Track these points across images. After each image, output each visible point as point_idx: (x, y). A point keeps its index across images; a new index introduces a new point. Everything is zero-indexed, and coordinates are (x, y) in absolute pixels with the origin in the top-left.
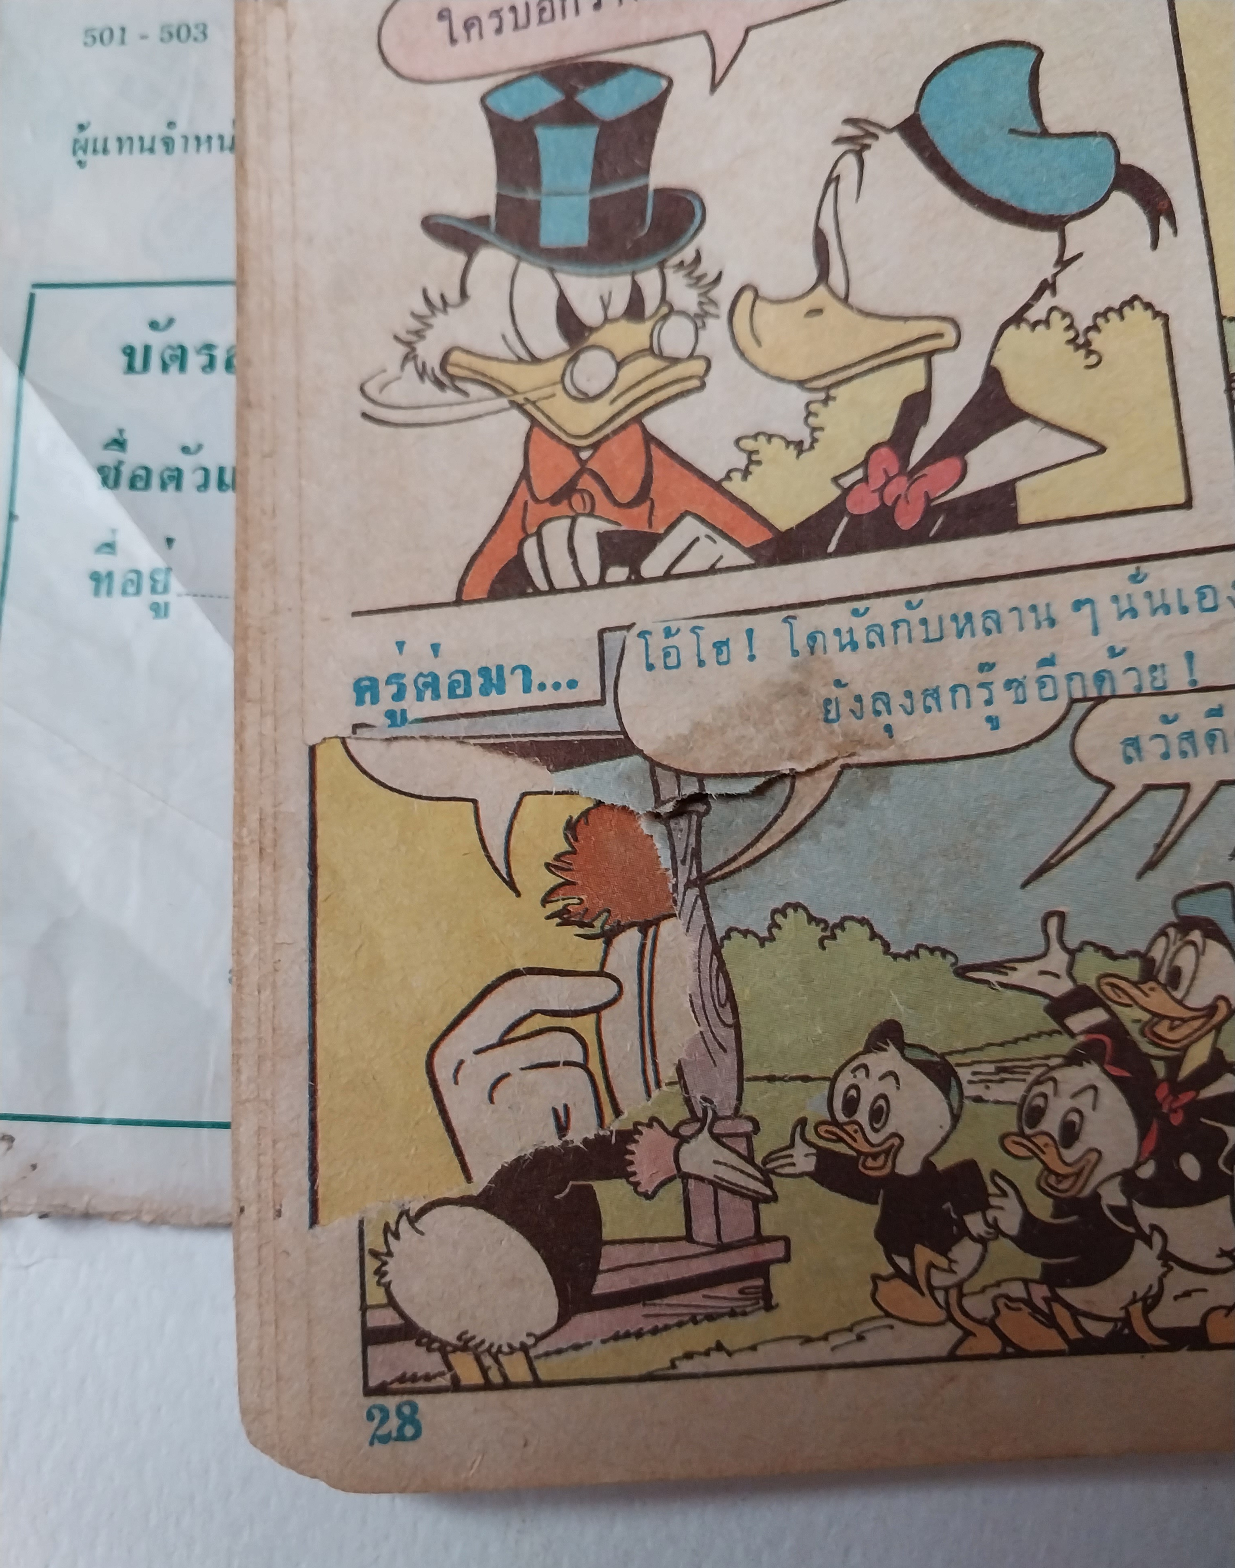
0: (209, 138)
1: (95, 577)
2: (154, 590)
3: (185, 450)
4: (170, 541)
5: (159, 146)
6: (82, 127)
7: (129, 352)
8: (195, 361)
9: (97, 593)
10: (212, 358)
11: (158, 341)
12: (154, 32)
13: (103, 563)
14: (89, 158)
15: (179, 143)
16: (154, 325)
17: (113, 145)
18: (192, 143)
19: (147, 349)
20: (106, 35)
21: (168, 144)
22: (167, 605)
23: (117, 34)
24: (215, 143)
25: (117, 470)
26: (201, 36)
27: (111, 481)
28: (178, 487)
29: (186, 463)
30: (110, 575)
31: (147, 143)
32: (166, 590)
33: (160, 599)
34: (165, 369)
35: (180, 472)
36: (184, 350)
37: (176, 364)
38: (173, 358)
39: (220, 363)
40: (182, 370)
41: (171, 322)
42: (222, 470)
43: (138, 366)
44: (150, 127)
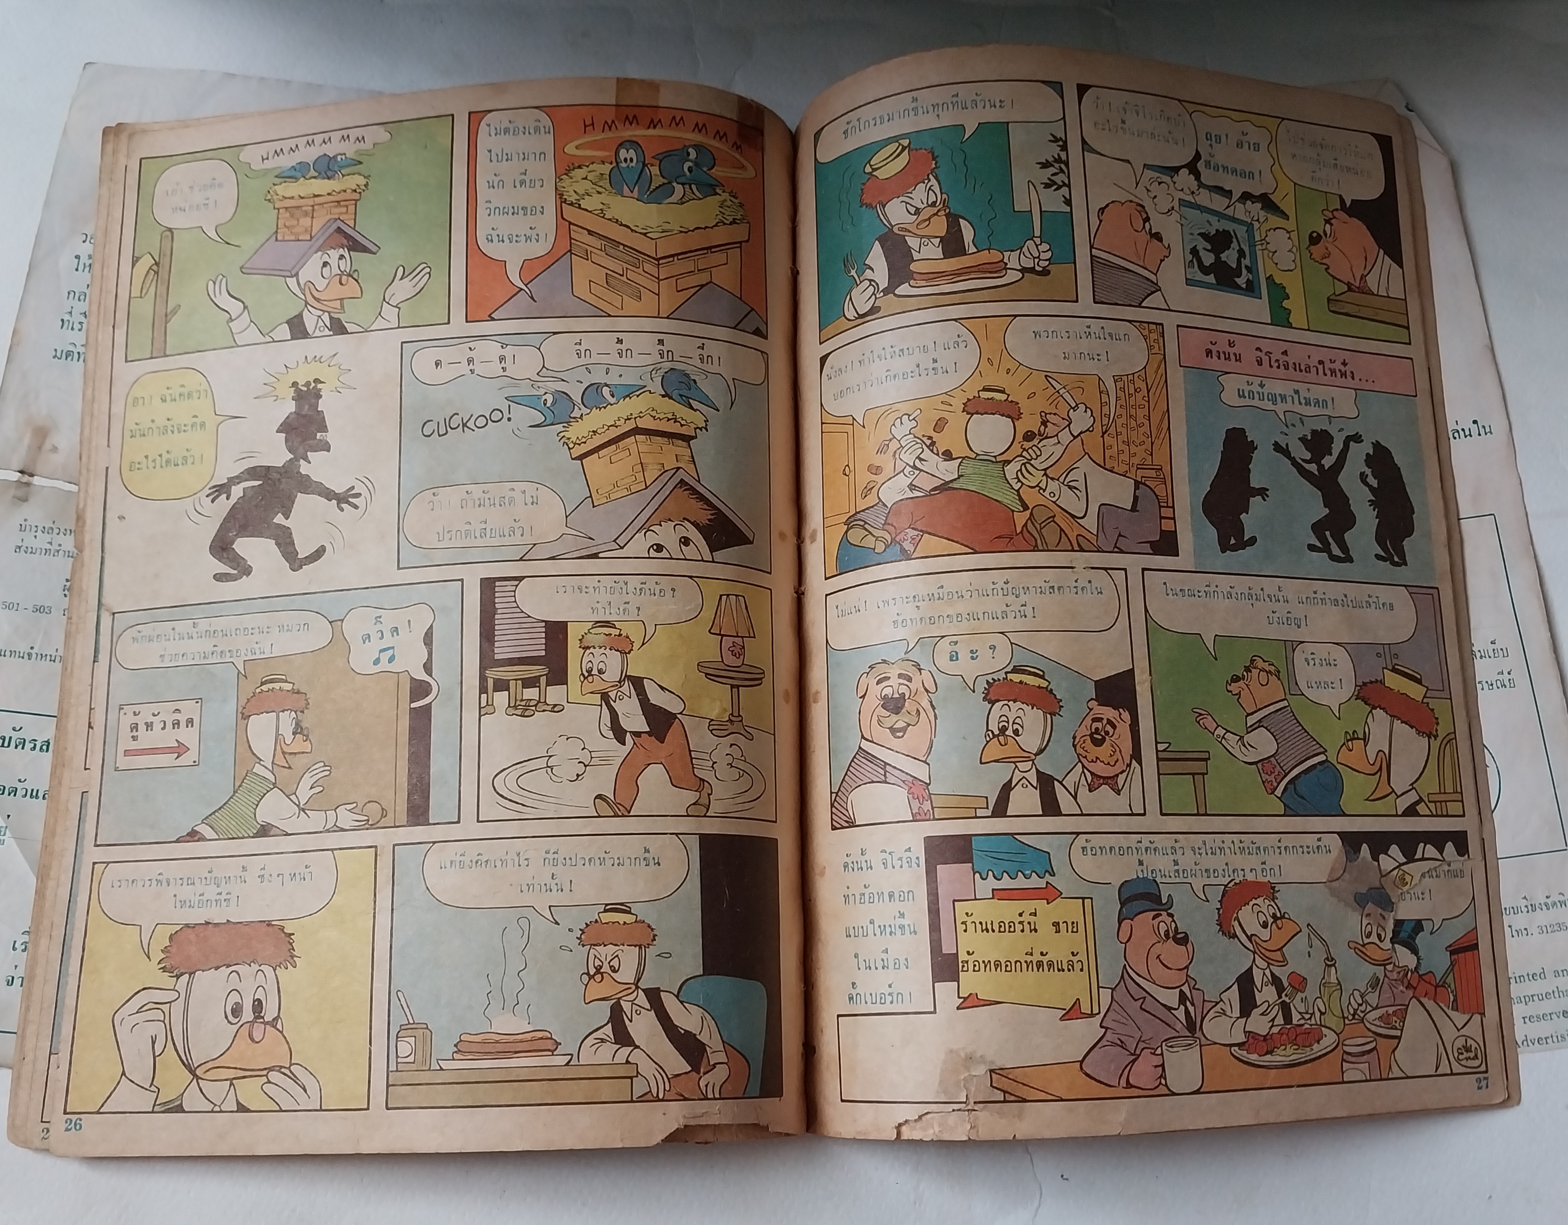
0: (46, 655)
3: (20, 781)
4: (9, 816)
5: (26, 656)
8: (29, 746)
10: (35, 745)
11: (15, 735)
12: (31, 608)
15: (34, 656)
16: (14, 729)
17: (8, 654)
18: (39, 656)
19: (10, 738)
20: (11, 606)
21: (30, 655)
22: (4, 840)
23: (16, 605)
24: (48, 657)
26: (48, 612)
28: (15, 795)
29: (20, 786)
31: (21, 655)
32: (4, 835)
34: (16, 747)
35: (16, 789)
36: (25, 741)
37: (21, 746)
38: (20, 743)
39: (38, 747)
40: (23, 748)
41: (21, 728)
42: (32, 790)
43: (6, 744)
44: (23, 648)
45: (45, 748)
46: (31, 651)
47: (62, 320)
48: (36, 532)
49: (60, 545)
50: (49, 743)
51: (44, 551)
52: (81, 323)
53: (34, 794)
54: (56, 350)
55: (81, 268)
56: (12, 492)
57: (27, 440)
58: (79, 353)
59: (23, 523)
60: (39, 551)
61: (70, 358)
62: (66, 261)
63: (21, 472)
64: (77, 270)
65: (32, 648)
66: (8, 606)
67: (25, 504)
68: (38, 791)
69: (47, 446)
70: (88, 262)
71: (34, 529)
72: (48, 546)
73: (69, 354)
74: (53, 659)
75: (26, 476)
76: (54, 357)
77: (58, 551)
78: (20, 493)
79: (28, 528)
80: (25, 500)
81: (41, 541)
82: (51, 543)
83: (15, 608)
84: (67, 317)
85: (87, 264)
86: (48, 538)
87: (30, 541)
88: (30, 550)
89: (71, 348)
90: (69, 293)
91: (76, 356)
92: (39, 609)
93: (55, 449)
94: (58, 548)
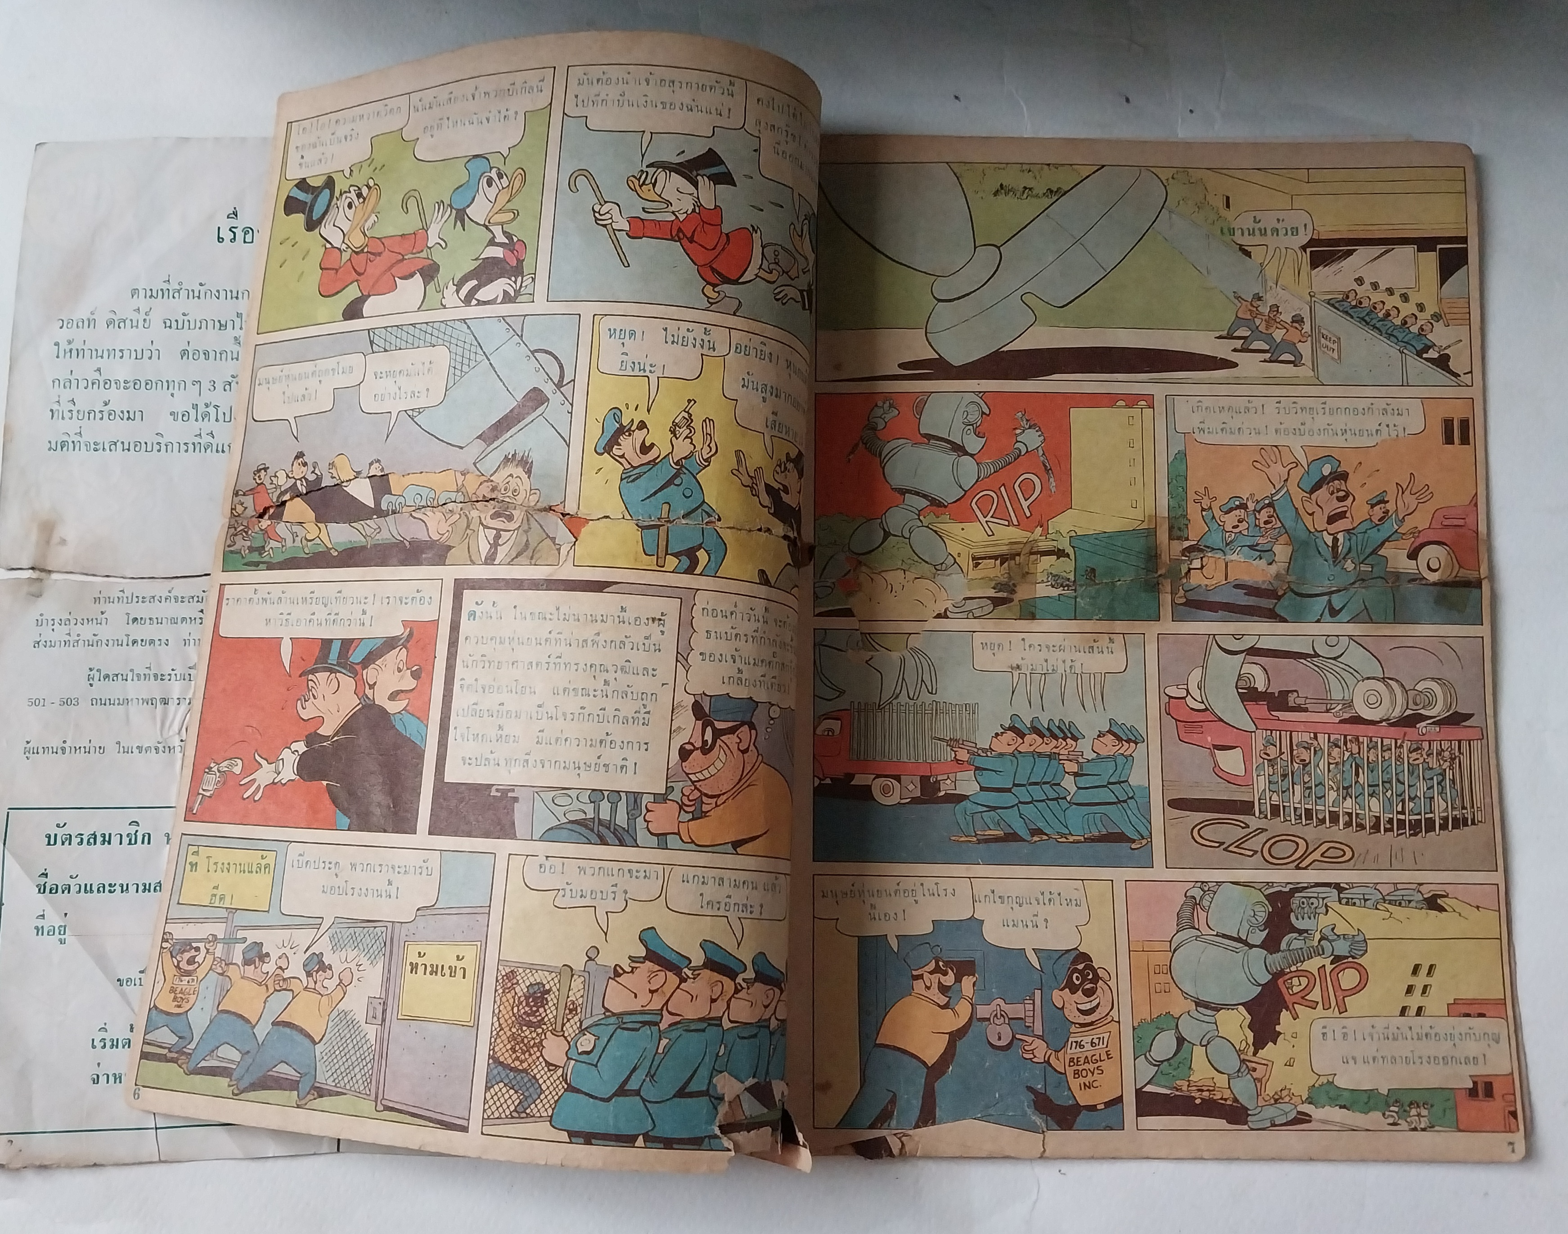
0: (80, 747)
1: (37, 928)
2: (60, 934)
3: (71, 877)
4: (66, 914)
5: (60, 751)
6: (28, 742)
7: (49, 837)
8: (75, 841)
9: (37, 934)
10: (82, 839)
11: (60, 832)
12: (57, 701)
13: (40, 923)
14: (31, 755)
15: (68, 750)
16: (58, 826)
17: (41, 750)
18: (73, 750)
19: (56, 835)
20: (37, 702)
21: (63, 750)
22: (65, 939)
23: (42, 701)
24: (82, 749)
25: (44, 885)
26: (76, 703)
27: (42, 891)
28: (69, 892)
29: (72, 882)
30: (42, 927)
31: (55, 750)
32: (64, 934)
33: (62, 937)
34: (63, 844)
35: (69, 886)
36: (71, 836)
37: (67, 842)
38: (66, 839)
39: (85, 841)
40: (70, 844)
41: (65, 824)
42: (86, 885)
43: (52, 842)
44: (56, 743)
45: (92, 841)
46: (64, 745)
47: (52, 411)
48: (53, 625)
49: (78, 635)
50: (96, 836)
51: (63, 643)
52: (71, 411)
53: (88, 888)
54: (50, 442)
55: (61, 354)
56: (25, 589)
57: (34, 537)
58: (73, 442)
59: (40, 618)
60: (58, 644)
61: (65, 449)
62: (46, 348)
63: (33, 568)
64: (58, 357)
65: (65, 742)
66: (35, 703)
67: (39, 599)
68: (91, 885)
69: (55, 539)
70: (68, 348)
71: (51, 622)
72: (67, 638)
73: (64, 444)
74: (87, 750)
75: (38, 572)
76: (50, 449)
77: (77, 642)
78: (34, 589)
79: (45, 622)
80: (39, 595)
81: (60, 633)
82: (69, 634)
83: (42, 704)
84: (55, 407)
85: (68, 350)
86: (65, 629)
87: (48, 634)
88: (48, 644)
89: (65, 438)
90: (53, 382)
91: (71, 445)
92: (67, 702)
93: (63, 542)
94: (77, 638)
